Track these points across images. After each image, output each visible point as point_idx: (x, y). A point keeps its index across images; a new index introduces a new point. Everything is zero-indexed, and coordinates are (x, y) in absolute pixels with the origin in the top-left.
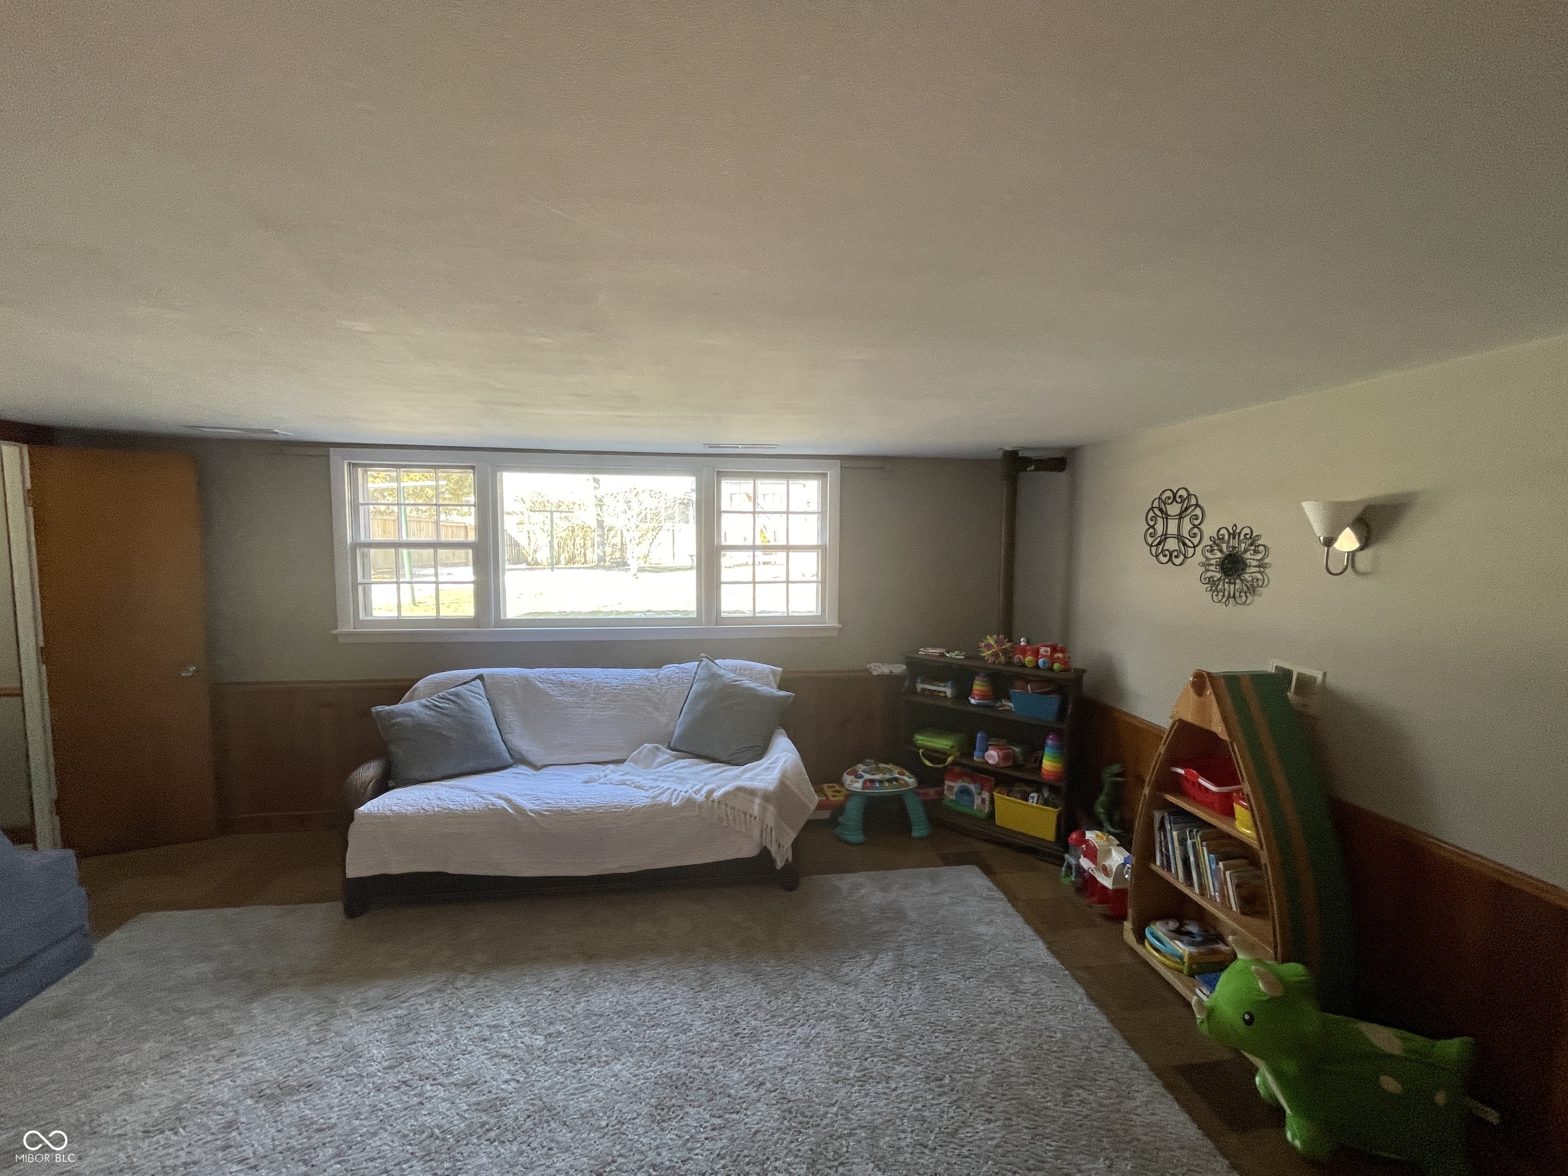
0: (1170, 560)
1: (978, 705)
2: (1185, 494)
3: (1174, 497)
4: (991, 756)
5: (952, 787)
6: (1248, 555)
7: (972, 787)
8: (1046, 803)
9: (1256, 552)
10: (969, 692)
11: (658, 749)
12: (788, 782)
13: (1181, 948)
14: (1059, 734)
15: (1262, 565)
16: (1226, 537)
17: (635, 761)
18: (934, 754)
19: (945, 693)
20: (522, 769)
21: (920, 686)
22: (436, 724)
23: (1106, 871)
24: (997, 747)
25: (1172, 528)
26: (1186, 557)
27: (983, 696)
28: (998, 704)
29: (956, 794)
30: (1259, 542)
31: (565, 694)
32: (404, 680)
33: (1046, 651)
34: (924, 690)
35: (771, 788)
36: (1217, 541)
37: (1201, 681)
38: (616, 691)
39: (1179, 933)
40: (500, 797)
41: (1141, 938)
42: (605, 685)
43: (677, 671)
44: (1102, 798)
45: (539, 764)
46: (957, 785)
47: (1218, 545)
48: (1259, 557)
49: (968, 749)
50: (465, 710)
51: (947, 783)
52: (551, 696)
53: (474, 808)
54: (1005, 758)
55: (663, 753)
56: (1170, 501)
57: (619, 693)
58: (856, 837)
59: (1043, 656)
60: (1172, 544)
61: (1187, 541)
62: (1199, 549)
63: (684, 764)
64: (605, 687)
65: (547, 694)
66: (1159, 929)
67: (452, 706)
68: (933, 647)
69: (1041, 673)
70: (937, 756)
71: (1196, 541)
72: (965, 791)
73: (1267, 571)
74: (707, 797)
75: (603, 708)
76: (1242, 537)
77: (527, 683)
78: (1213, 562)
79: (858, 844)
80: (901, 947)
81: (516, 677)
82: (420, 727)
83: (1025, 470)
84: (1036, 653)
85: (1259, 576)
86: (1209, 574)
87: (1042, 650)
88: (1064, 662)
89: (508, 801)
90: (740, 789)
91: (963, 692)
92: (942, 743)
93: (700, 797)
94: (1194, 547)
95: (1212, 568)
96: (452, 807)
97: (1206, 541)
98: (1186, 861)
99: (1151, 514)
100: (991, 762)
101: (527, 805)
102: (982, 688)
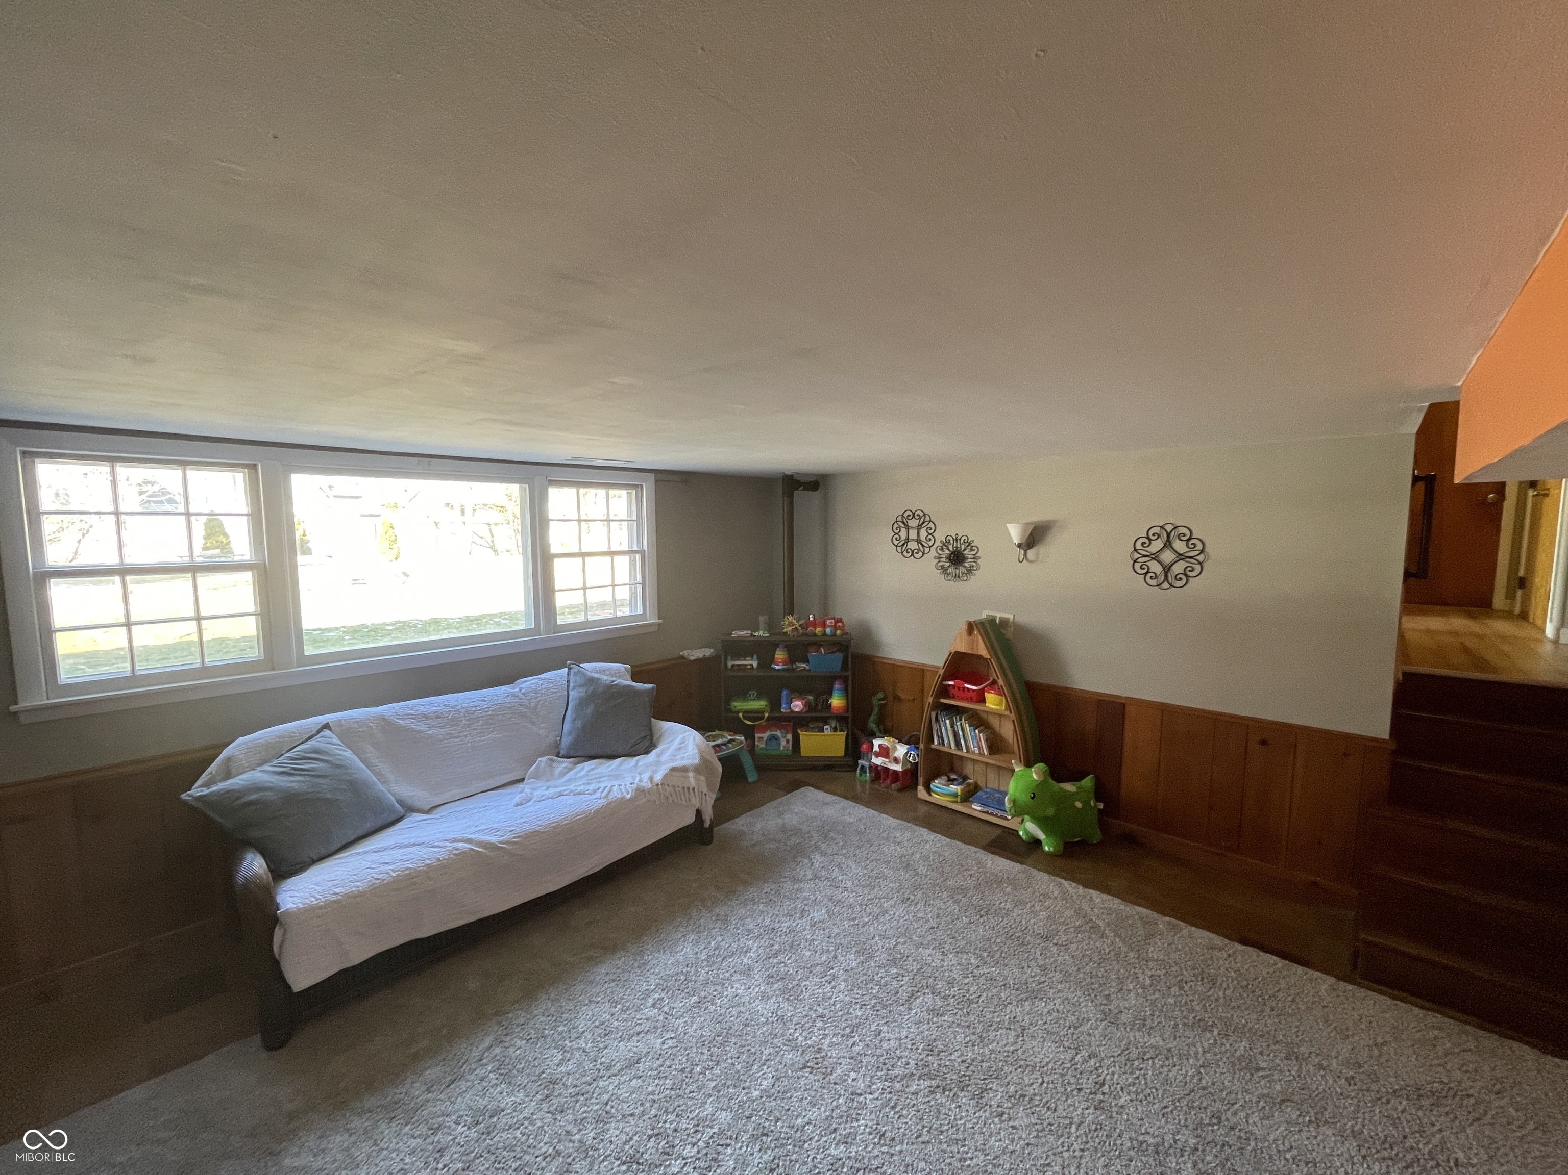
0: (912, 554)
1: (783, 670)
2: (922, 514)
3: (914, 514)
4: (796, 706)
5: (762, 738)
6: (966, 552)
7: (778, 733)
8: (835, 730)
9: (972, 550)
10: (772, 660)
11: (553, 760)
12: (704, 755)
13: (954, 788)
14: (845, 680)
15: (975, 558)
16: (952, 542)
17: (536, 776)
18: (753, 714)
19: (752, 665)
20: (416, 816)
21: (730, 664)
22: (312, 790)
23: (896, 760)
24: (800, 698)
25: (913, 534)
26: (924, 554)
27: (784, 663)
28: (794, 666)
29: (766, 742)
30: (973, 544)
31: (433, 726)
33: (831, 623)
34: (733, 665)
35: (697, 761)
36: (945, 544)
37: (971, 627)
38: (490, 713)
39: (951, 781)
40: (456, 841)
41: (929, 790)
42: (474, 709)
43: (541, 682)
44: (872, 718)
45: (428, 807)
46: (766, 735)
47: (946, 546)
48: (974, 553)
49: (775, 704)
51: (757, 735)
52: (418, 732)
53: (439, 860)
54: (807, 705)
56: (910, 518)
57: (494, 715)
59: (829, 626)
60: (913, 545)
61: (924, 543)
62: (933, 548)
63: (593, 766)
64: (475, 711)
65: (413, 730)
66: (937, 784)
68: (743, 629)
69: (827, 638)
70: (755, 715)
71: (931, 543)
72: (774, 738)
73: (979, 561)
74: (652, 783)
75: (482, 733)
76: (962, 541)
77: (386, 724)
78: (944, 556)
80: (817, 848)
81: (368, 719)
83: (797, 490)
84: (824, 625)
85: (974, 564)
86: (941, 564)
87: (828, 622)
88: (842, 628)
89: (469, 841)
90: (673, 770)
91: (766, 662)
92: (759, 704)
93: (647, 784)
94: (930, 547)
95: (944, 560)
96: (411, 866)
97: (938, 543)
98: (956, 735)
99: (896, 525)
100: (797, 710)
101: (489, 839)
102: (782, 656)
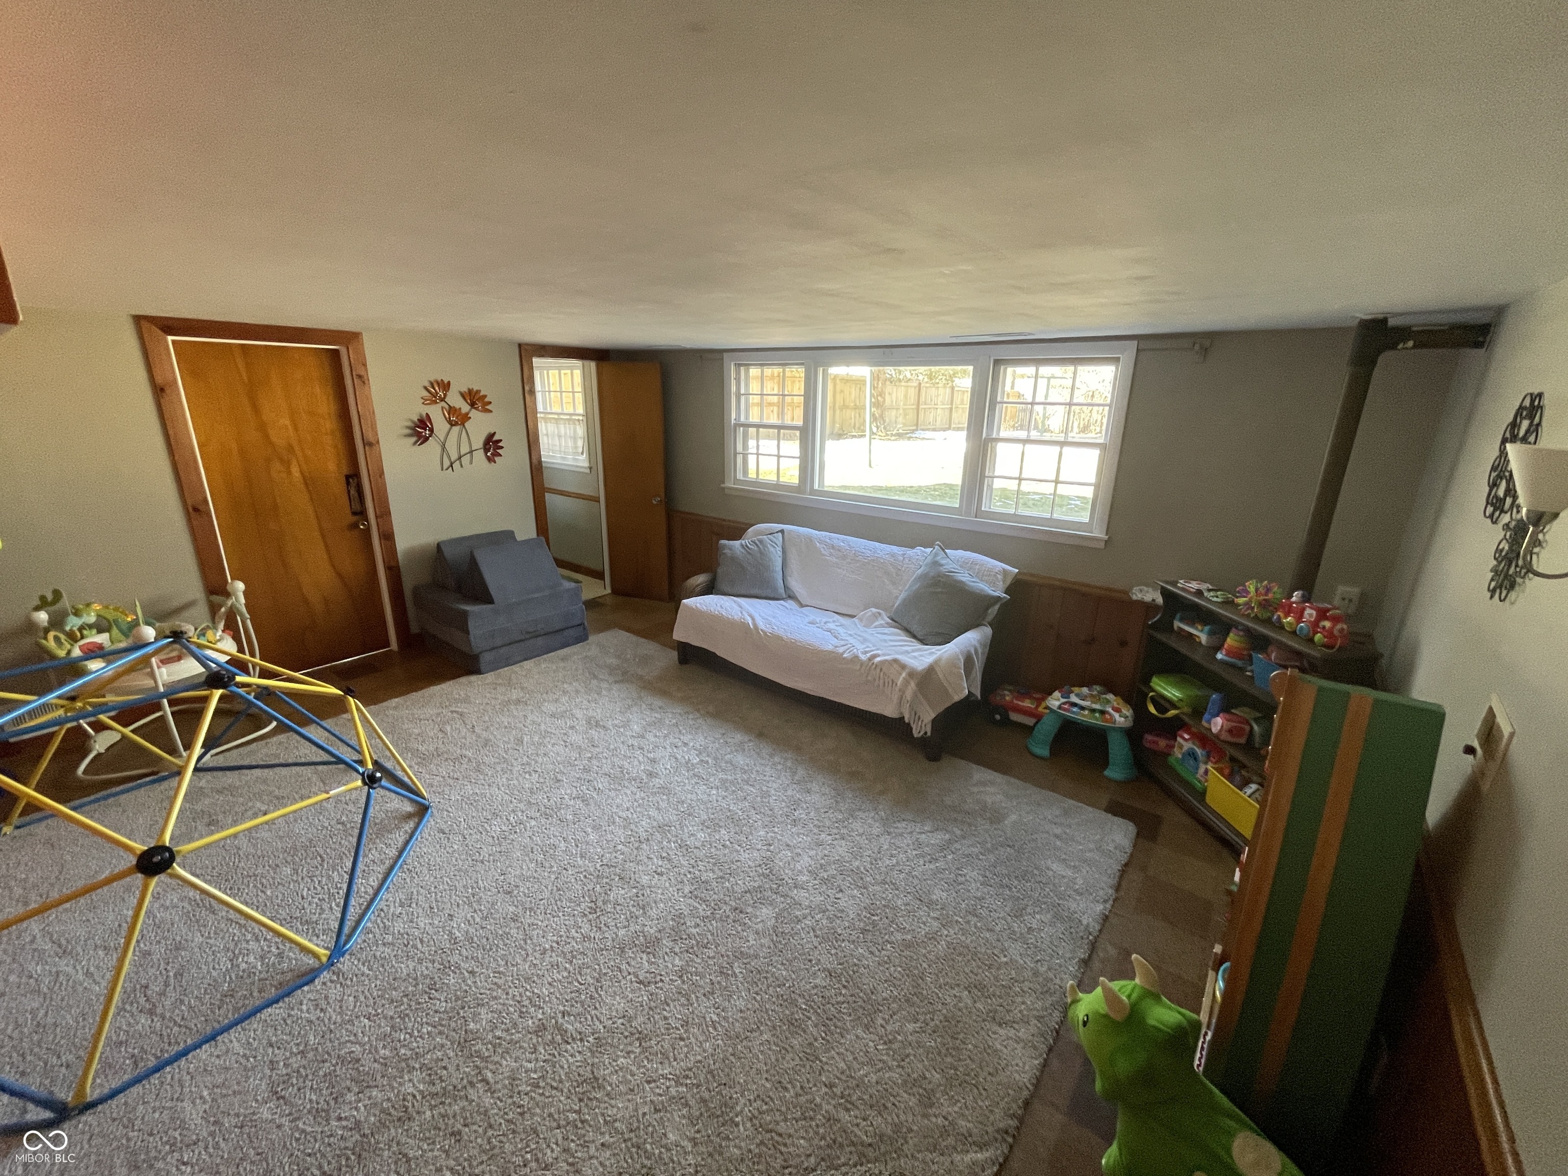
1: (1223, 662)
4: (1216, 724)
7: (1199, 751)
10: (1220, 645)
11: (880, 614)
12: (937, 669)
17: (861, 620)
18: (1163, 702)
19: (1200, 639)
20: (790, 604)
21: (1177, 624)
24: (1224, 716)
27: (1231, 653)
31: (833, 555)
32: (743, 523)
34: (1181, 630)
35: (921, 667)
38: (868, 560)
40: (750, 616)
42: (860, 553)
45: (803, 603)
50: (761, 553)
51: (1179, 740)
52: (823, 554)
54: (1226, 730)
55: (883, 619)
57: (868, 563)
58: (1044, 752)
65: (821, 552)
67: (756, 548)
68: (1194, 580)
70: (1164, 704)
72: (1192, 754)
74: (870, 659)
75: (853, 572)
77: (810, 539)
79: (1042, 758)
82: (734, 559)
83: (1392, 347)
87: (1307, 612)
88: (1328, 633)
89: (753, 619)
90: (895, 661)
91: (1215, 643)
92: (1173, 692)
93: (863, 657)
100: (1214, 730)
101: (761, 625)
102: (1236, 644)
